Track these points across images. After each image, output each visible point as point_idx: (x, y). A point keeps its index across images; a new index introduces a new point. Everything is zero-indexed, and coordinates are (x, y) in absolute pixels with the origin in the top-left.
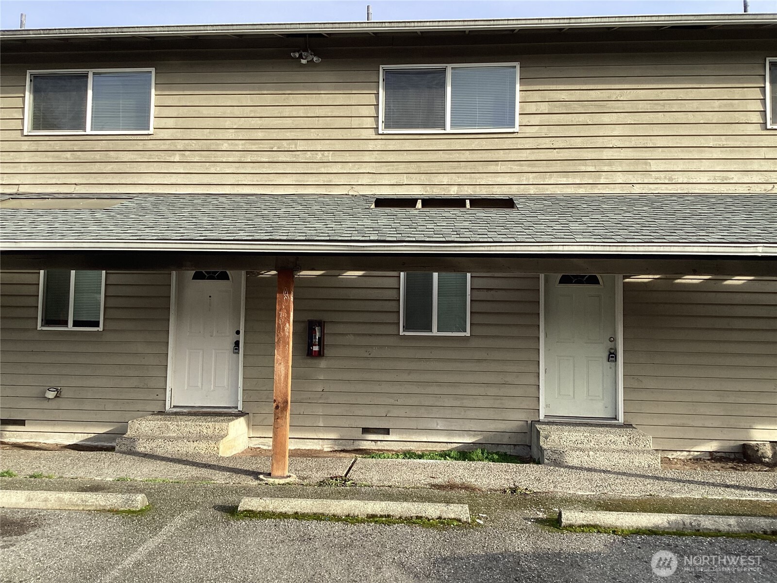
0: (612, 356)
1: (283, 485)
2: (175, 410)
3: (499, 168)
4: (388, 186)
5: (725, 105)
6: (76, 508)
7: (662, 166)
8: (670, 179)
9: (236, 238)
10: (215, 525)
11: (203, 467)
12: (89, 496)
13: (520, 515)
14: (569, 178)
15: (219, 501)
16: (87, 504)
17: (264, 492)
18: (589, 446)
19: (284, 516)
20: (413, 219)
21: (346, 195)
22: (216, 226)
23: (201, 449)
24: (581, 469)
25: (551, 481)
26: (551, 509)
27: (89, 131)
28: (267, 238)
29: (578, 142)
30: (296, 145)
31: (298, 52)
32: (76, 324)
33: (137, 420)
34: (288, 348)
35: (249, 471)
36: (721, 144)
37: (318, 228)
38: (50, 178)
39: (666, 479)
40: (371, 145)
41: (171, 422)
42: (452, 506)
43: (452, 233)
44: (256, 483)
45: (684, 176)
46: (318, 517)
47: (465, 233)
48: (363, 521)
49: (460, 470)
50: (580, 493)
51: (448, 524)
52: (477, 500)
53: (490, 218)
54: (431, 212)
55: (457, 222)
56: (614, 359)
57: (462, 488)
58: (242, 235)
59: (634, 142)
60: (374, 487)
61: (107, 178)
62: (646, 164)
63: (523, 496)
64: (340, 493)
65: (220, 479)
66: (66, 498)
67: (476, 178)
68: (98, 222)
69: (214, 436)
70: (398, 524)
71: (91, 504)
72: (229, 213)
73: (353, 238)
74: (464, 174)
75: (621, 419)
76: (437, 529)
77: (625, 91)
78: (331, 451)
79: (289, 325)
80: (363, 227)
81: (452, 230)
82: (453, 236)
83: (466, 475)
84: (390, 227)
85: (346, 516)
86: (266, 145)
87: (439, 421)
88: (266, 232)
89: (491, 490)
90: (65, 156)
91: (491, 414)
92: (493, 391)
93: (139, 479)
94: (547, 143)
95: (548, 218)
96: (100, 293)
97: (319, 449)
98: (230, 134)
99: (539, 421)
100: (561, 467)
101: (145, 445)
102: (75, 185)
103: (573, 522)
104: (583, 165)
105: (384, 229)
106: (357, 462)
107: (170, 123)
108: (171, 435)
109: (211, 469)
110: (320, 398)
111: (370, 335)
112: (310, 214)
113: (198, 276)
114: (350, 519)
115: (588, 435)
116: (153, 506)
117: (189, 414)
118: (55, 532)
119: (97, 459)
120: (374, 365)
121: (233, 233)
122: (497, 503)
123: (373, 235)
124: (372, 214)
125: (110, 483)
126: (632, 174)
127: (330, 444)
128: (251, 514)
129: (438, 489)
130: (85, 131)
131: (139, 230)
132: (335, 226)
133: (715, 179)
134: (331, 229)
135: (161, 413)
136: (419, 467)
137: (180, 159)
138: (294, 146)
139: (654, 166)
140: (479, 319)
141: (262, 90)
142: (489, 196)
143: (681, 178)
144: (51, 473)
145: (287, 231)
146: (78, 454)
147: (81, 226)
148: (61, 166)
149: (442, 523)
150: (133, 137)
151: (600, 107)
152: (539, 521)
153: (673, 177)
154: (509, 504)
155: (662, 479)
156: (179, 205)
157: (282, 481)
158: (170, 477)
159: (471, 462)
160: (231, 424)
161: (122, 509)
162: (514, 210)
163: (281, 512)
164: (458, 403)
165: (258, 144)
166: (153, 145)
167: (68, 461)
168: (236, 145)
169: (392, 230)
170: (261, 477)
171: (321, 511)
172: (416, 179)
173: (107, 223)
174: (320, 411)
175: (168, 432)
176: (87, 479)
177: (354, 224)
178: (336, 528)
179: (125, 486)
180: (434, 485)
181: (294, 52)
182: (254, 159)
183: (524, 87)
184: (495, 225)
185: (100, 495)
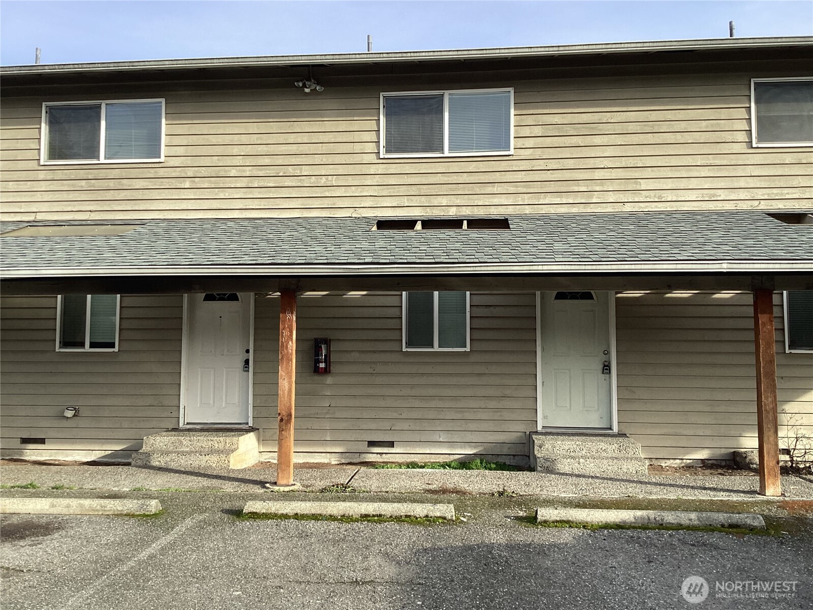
0: (606, 368)
1: (287, 492)
2: (188, 427)
3: (496, 189)
4: (390, 208)
5: (712, 125)
6: (96, 513)
7: (652, 185)
8: (660, 197)
9: (241, 262)
10: (222, 526)
11: (214, 478)
12: (108, 502)
13: (502, 514)
14: (563, 198)
15: (227, 506)
16: (106, 509)
17: (268, 498)
18: (581, 454)
19: (285, 517)
20: (409, 241)
21: (350, 217)
22: (223, 251)
23: (212, 462)
24: (571, 475)
25: (539, 486)
26: (532, 509)
27: (102, 160)
28: (270, 262)
29: (571, 164)
30: (301, 170)
31: (302, 81)
32: (93, 345)
33: (152, 436)
34: (292, 364)
35: (257, 481)
36: (709, 163)
37: (319, 251)
38: (66, 206)
39: (649, 483)
40: (373, 169)
41: (184, 438)
42: (439, 506)
43: (443, 254)
44: (262, 491)
45: (673, 194)
46: (315, 517)
47: (455, 254)
48: (357, 520)
49: (456, 478)
50: (563, 495)
51: (434, 522)
52: (465, 502)
53: (482, 239)
54: (427, 234)
55: (449, 243)
56: (608, 371)
57: (453, 492)
58: (247, 259)
59: (624, 162)
60: (372, 492)
61: (120, 205)
62: (636, 183)
63: (509, 498)
64: (339, 498)
65: (229, 488)
66: (86, 504)
67: (473, 200)
68: (113, 249)
69: (225, 450)
70: (388, 522)
71: (109, 509)
72: (236, 238)
73: (349, 261)
74: (462, 196)
75: (615, 429)
76: (424, 526)
77: (616, 113)
78: (338, 464)
79: (292, 343)
80: (360, 249)
81: (442, 251)
82: (442, 257)
83: (460, 482)
84: (386, 249)
85: (342, 516)
86: (271, 171)
87: (441, 433)
88: (269, 257)
89: (480, 494)
90: (80, 185)
91: (491, 426)
92: (492, 404)
93: (153, 489)
94: (541, 165)
95: (535, 238)
96: (115, 315)
97: (326, 462)
98: (238, 161)
99: (537, 432)
100: (553, 474)
101: (159, 459)
102: (90, 212)
103: (547, 518)
104: (576, 186)
105: (380, 252)
106: (360, 472)
107: (181, 151)
108: (185, 450)
109: (221, 479)
110: (327, 413)
111: (374, 352)
112: (312, 238)
113: (208, 298)
114: (345, 519)
115: (580, 443)
116: (167, 511)
117: (202, 430)
118: (78, 533)
119: (114, 472)
120: (379, 380)
121: (238, 258)
122: (483, 505)
123: (368, 257)
124: (371, 237)
125: (126, 492)
126: (623, 193)
127: (338, 458)
128: (254, 516)
129: (431, 493)
130: (99, 160)
131: (151, 256)
132: (335, 249)
133: (703, 197)
134: (330, 252)
135: (174, 430)
136: (418, 476)
137: (190, 186)
138: (299, 171)
139: (644, 185)
140: (478, 335)
141: (268, 118)
142: (486, 216)
143: (670, 196)
144: (72, 485)
145: (289, 255)
146: (96, 468)
147: (96, 253)
148: (77, 193)
149: (429, 521)
150: (145, 166)
151: (591, 129)
152: (519, 519)
153: (663, 195)
154: (495, 505)
155: (646, 483)
156: (189, 230)
157: (287, 489)
158: (182, 486)
159: (468, 471)
160: (241, 438)
161: (138, 513)
162: (507, 231)
163: (282, 514)
164: (459, 416)
165: (265, 169)
166: (165, 172)
167: (87, 475)
168: (244, 171)
169: (387, 252)
170: (268, 485)
171: (319, 512)
172: (416, 201)
173: (121, 250)
174: (327, 425)
175: (182, 447)
176: (104, 490)
177: (352, 246)
178: (332, 526)
179: (141, 495)
180: (428, 491)
181: (298, 81)
182: (261, 184)
183: (518, 111)
184: (485, 246)
185: (118, 501)
